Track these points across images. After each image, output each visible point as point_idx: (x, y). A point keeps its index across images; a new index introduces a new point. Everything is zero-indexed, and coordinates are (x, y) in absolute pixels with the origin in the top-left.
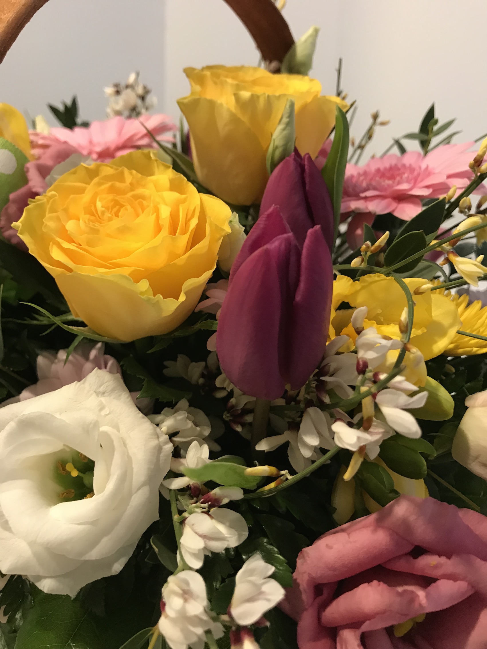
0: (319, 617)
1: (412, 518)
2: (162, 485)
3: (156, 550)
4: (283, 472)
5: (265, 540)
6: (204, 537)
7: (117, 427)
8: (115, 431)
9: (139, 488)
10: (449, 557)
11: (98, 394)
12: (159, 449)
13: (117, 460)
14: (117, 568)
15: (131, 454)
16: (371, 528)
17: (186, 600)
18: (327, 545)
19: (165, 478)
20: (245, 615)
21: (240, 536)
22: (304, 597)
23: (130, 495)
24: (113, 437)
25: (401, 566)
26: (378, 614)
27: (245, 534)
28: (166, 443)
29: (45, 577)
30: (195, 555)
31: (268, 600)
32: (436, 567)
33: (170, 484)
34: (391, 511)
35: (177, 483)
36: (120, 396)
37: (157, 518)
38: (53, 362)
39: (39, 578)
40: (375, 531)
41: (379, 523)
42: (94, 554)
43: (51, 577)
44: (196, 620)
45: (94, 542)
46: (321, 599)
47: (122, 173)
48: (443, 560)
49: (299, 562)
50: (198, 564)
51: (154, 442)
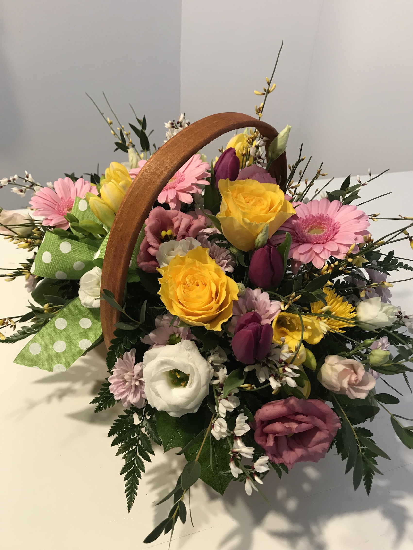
0: (262, 430)
1: (295, 405)
2: (210, 383)
3: (210, 409)
4: (253, 385)
5: (245, 406)
6: (226, 407)
7: (194, 363)
8: (194, 365)
9: (204, 386)
10: (307, 416)
11: (187, 350)
12: (209, 372)
13: (196, 377)
14: (196, 411)
15: (200, 374)
16: (281, 406)
17: (221, 427)
18: (266, 409)
19: (211, 380)
20: (238, 433)
21: (237, 404)
22: (257, 424)
23: (200, 389)
24: (194, 368)
25: (291, 417)
26: (280, 432)
27: (239, 404)
28: (212, 369)
29: (171, 412)
30: (224, 413)
31: (245, 430)
32: (303, 419)
33: (213, 382)
34: (288, 401)
35: (215, 382)
36: (195, 350)
37: (208, 394)
38: (161, 320)
39: (169, 412)
40: (282, 407)
41: (284, 404)
42: (189, 407)
43: (173, 412)
44: (224, 433)
45: (188, 403)
46: (263, 425)
47: (195, 262)
48: (305, 417)
49: (256, 414)
50: (224, 416)
51: (208, 370)
